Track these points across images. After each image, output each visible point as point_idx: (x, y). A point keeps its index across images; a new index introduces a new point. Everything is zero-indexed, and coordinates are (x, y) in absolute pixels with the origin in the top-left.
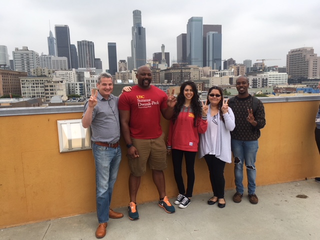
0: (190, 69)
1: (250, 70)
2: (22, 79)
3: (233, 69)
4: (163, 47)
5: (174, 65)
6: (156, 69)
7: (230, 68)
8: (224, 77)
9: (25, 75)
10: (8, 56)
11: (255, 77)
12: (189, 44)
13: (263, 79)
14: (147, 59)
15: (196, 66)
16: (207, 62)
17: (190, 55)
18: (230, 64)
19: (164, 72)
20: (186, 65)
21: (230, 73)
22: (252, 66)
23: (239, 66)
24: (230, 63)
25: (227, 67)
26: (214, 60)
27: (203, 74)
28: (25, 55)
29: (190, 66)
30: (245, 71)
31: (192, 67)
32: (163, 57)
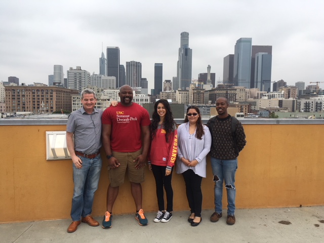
0: (236, 90)
1: (302, 92)
2: (73, 96)
3: (283, 92)
4: (209, 67)
5: (219, 85)
6: (201, 90)
7: (280, 90)
8: (273, 99)
9: (76, 93)
10: (63, 75)
11: (308, 101)
12: (237, 65)
13: (317, 103)
14: (192, 79)
15: (242, 87)
16: (255, 84)
17: (237, 75)
18: (280, 86)
19: (209, 93)
20: (232, 86)
21: (279, 95)
22: (305, 89)
23: (290, 88)
24: (280, 84)
25: (277, 88)
26: (263, 82)
27: (250, 95)
28: (78, 74)
29: (236, 87)
30: (297, 93)
31: (239, 88)
32: (209, 78)
